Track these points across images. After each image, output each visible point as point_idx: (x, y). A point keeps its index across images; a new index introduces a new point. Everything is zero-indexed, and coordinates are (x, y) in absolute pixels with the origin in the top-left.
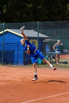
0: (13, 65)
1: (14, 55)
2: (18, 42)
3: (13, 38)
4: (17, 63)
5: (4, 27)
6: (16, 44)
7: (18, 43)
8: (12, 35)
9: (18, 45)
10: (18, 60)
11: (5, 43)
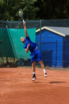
0: (51, 67)
1: (52, 56)
2: (57, 41)
3: (51, 37)
4: (56, 65)
5: (41, 24)
6: (54, 43)
7: (57, 43)
8: (50, 33)
9: (57, 45)
10: (56, 62)
11: (42, 42)
